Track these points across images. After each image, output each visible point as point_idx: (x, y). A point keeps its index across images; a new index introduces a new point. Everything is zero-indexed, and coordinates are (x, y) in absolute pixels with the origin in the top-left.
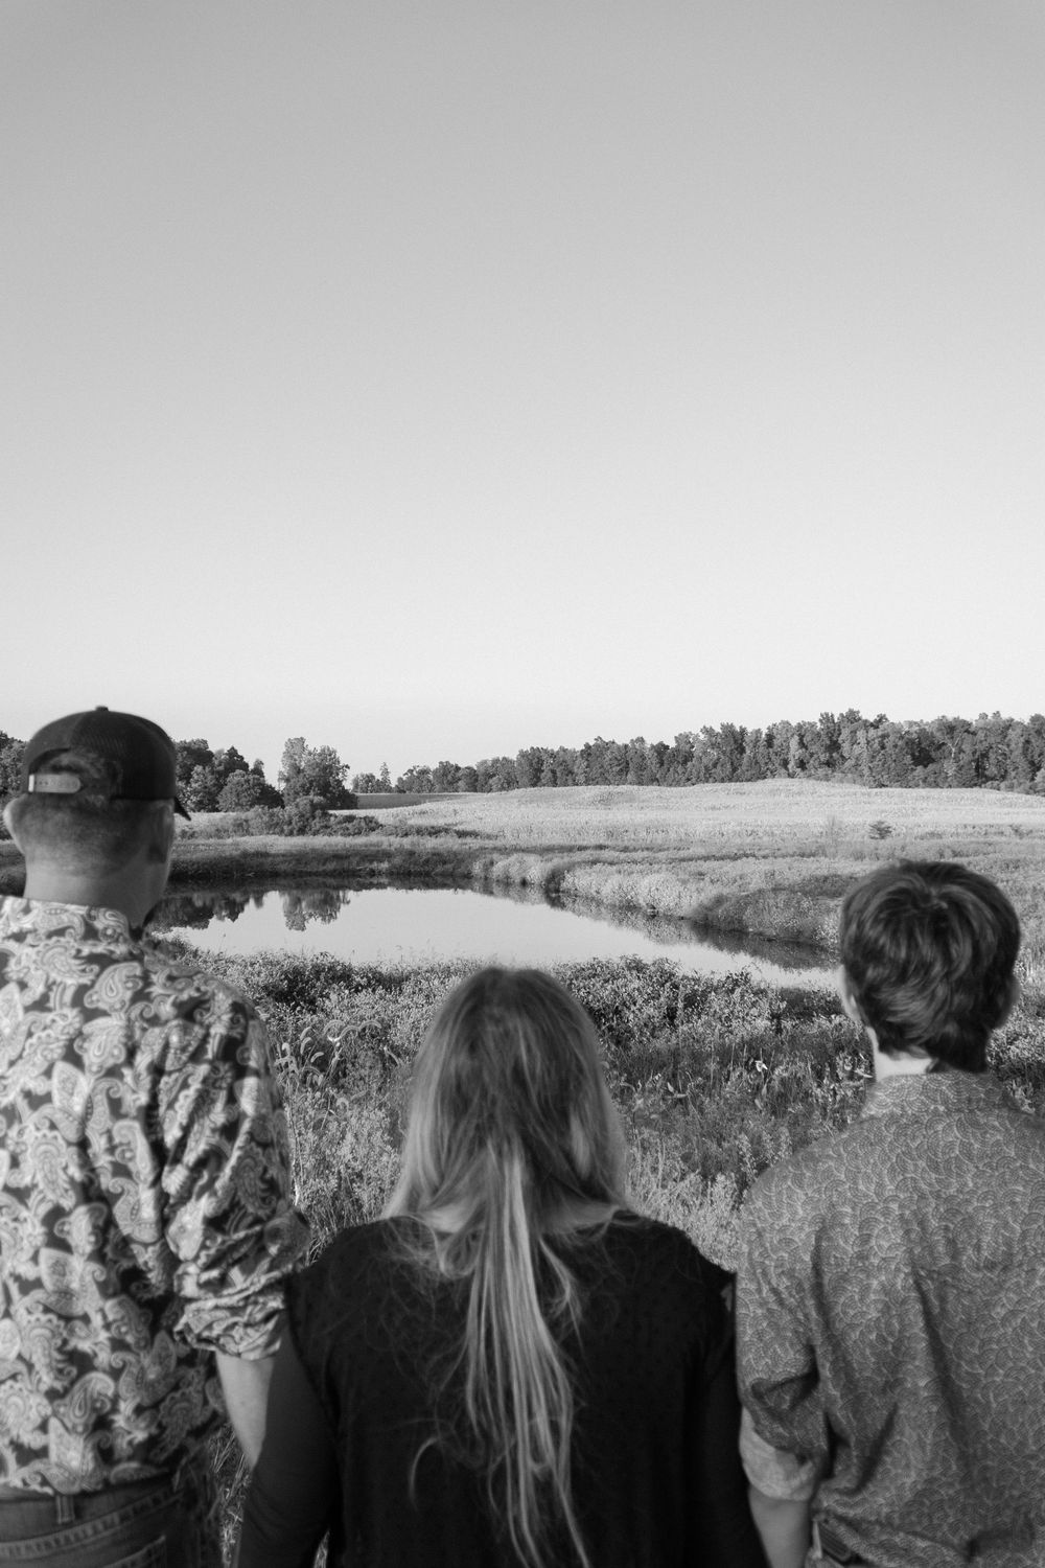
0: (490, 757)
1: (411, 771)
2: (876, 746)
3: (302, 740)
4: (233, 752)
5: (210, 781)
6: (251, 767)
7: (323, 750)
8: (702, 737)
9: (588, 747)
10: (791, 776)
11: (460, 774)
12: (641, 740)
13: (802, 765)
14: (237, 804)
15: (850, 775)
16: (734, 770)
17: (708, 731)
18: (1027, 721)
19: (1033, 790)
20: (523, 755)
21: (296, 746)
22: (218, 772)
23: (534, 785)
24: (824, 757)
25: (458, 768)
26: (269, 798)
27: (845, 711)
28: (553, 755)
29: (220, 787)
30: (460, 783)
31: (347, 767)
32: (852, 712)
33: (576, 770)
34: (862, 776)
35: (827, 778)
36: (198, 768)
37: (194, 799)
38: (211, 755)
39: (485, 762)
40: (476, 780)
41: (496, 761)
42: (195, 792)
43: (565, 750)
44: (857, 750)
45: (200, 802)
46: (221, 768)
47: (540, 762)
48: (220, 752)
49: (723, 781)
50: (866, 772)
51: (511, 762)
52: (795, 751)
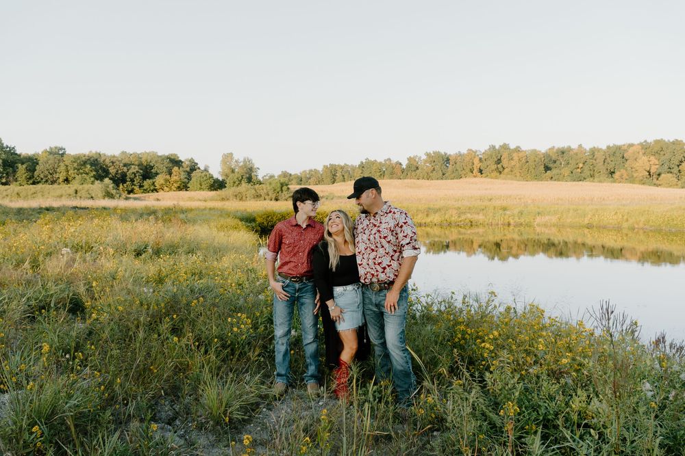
0: (307, 169)
1: (265, 176)
2: (524, 161)
3: (231, 154)
4: (192, 161)
5: (183, 176)
6: (202, 168)
7: (245, 160)
8: (424, 157)
9: (362, 163)
10: (475, 177)
11: (291, 178)
12: (389, 160)
13: (481, 171)
14: (200, 189)
15: (509, 176)
16: (444, 174)
17: (428, 155)
18: (604, 148)
19: (614, 182)
20: (325, 167)
21: (228, 157)
22: (187, 171)
23: (333, 183)
24: (494, 167)
25: (290, 175)
26: (218, 185)
27: (501, 144)
28: (342, 168)
29: (189, 179)
30: (292, 182)
31: (258, 169)
32: (505, 144)
33: (355, 174)
34: (516, 176)
35: (496, 178)
36: (176, 168)
37: (176, 185)
38: (180, 161)
39: (305, 171)
40: (301, 180)
41: (311, 171)
42: (176, 182)
43: (347, 165)
44: (513, 163)
45: (179, 187)
46: (188, 169)
47: (336, 170)
48: (186, 160)
49: (438, 179)
50: (518, 174)
51: (319, 171)
52: (477, 164)
